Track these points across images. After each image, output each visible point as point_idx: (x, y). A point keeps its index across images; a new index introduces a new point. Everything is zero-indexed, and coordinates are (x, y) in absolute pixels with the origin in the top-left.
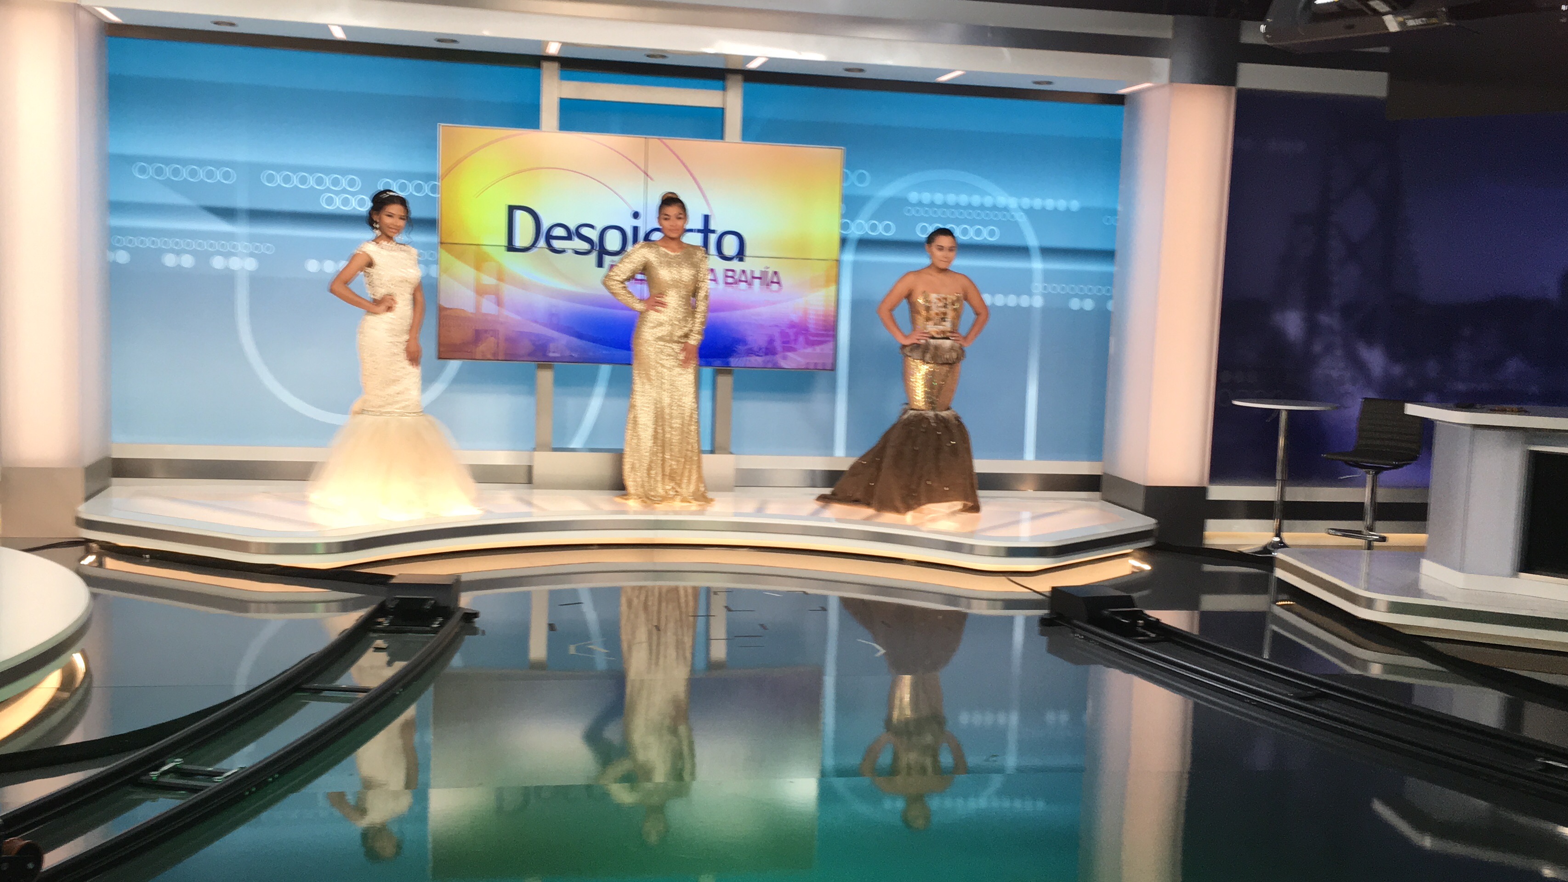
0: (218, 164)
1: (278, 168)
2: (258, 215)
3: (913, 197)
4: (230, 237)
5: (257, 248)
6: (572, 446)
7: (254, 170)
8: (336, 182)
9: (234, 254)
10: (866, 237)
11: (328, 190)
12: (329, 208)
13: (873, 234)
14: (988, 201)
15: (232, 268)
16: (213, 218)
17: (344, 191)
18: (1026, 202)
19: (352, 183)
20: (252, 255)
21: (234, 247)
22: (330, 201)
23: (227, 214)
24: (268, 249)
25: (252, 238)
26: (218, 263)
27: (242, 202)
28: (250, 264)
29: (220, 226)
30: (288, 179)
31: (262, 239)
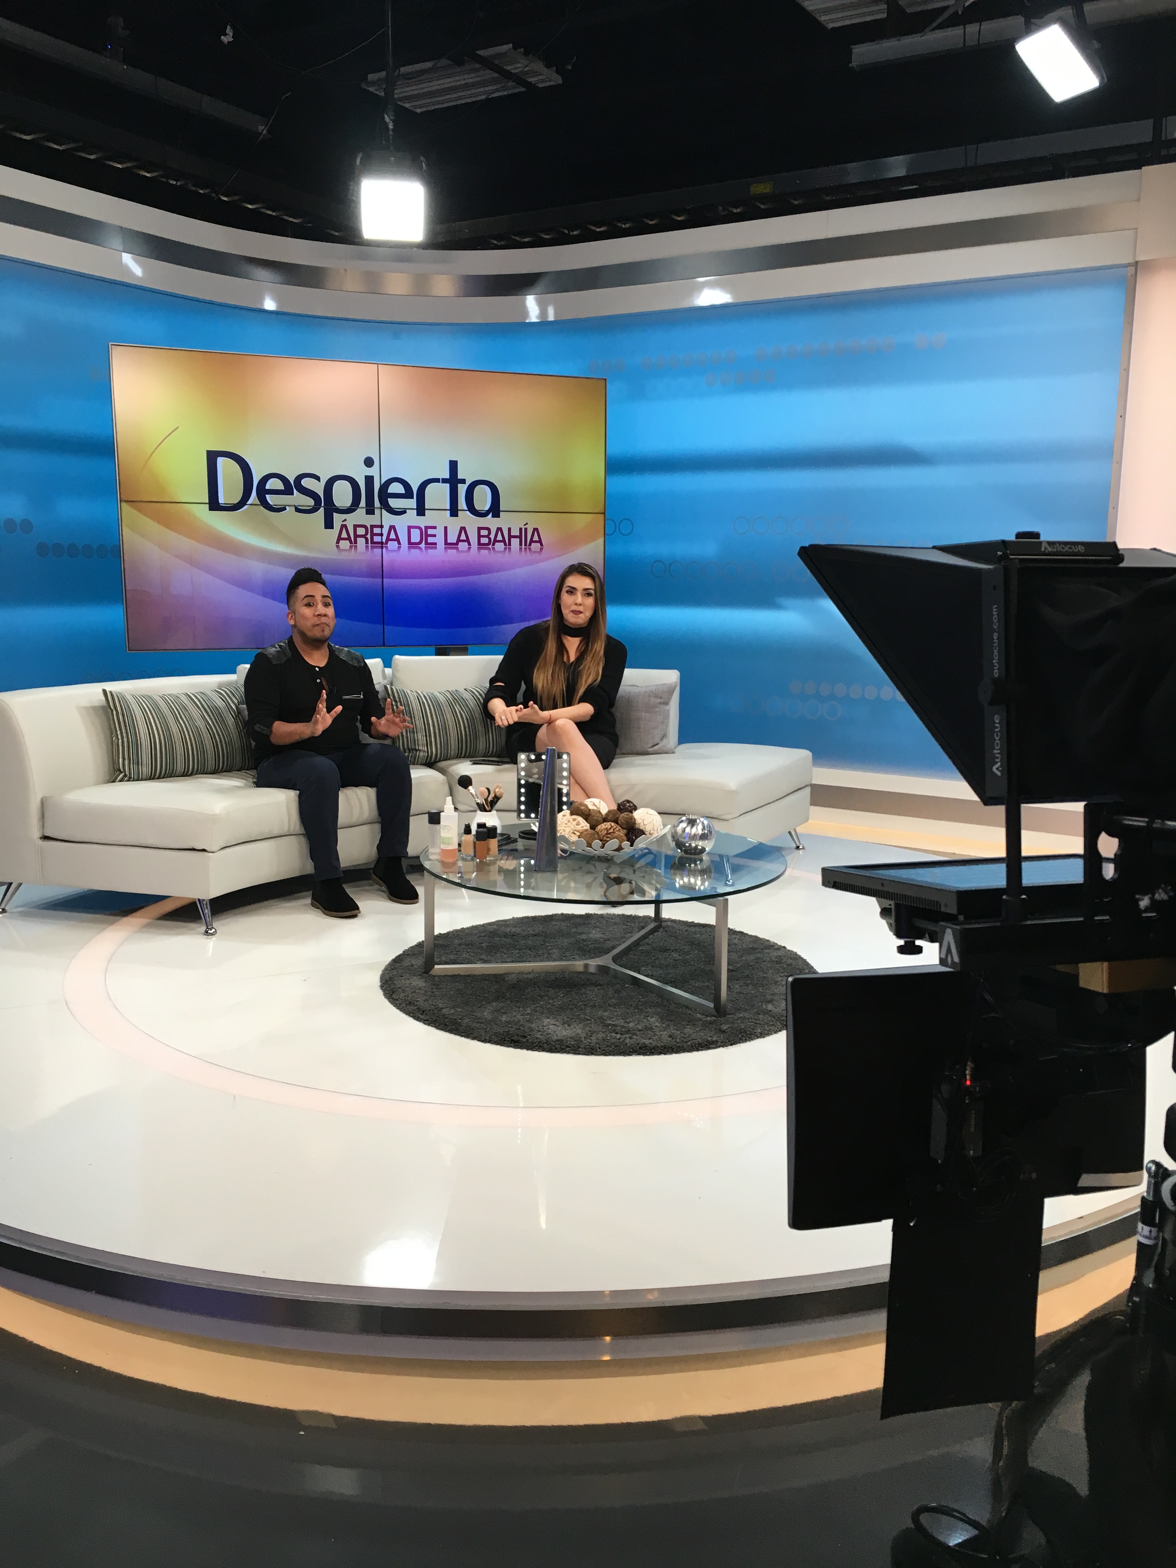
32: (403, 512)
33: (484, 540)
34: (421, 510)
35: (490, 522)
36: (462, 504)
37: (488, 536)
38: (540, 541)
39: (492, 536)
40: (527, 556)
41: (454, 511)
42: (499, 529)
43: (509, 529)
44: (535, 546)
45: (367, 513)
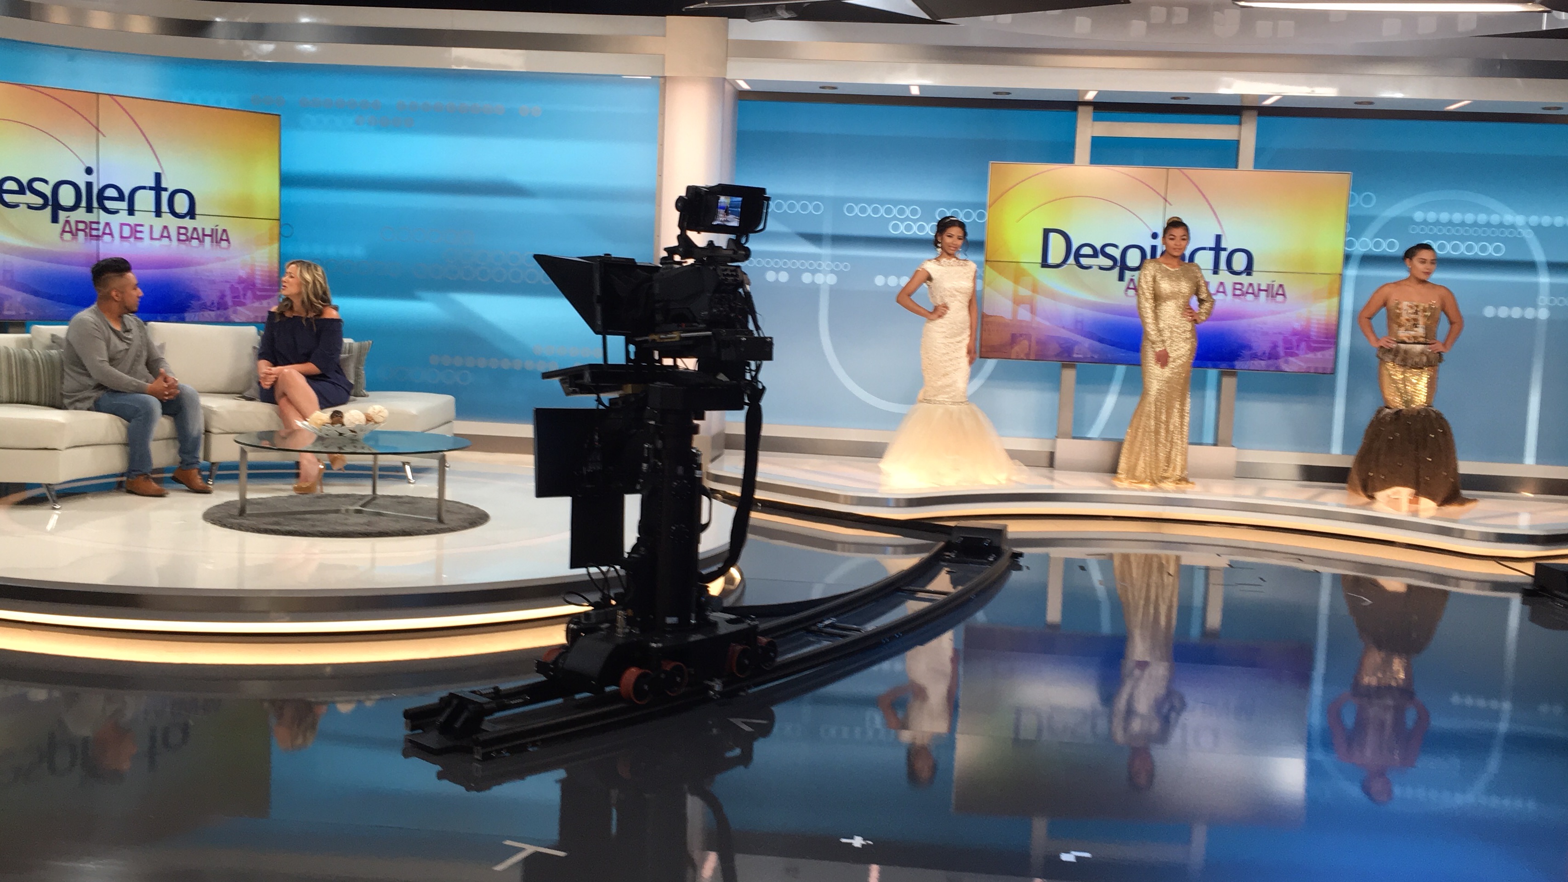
0: (811, 199)
1: (857, 201)
2: (839, 240)
3: (1418, 216)
4: (817, 257)
5: (837, 266)
6: (1089, 436)
7: (837, 203)
8: (902, 211)
9: (820, 271)
10: (1370, 253)
11: (895, 218)
12: (894, 233)
13: (1377, 251)
14: (1495, 219)
15: (817, 282)
16: (804, 242)
17: (907, 219)
18: (1534, 220)
19: (914, 212)
20: (832, 271)
21: (820, 265)
22: (896, 227)
23: (815, 238)
24: (846, 267)
25: (834, 259)
26: (807, 278)
27: (827, 229)
28: (831, 279)
29: (810, 249)
30: (863, 210)
31: (841, 259)
32: (116, 212)
33: (183, 237)
34: (131, 211)
35: (187, 222)
36: (165, 207)
37: (186, 234)
38: (227, 240)
39: (189, 234)
40: (217, 251)
41: (158, 213)
42: (195, 229)
43: (203, 230)
44: (224, 244)
45: (88, 212)
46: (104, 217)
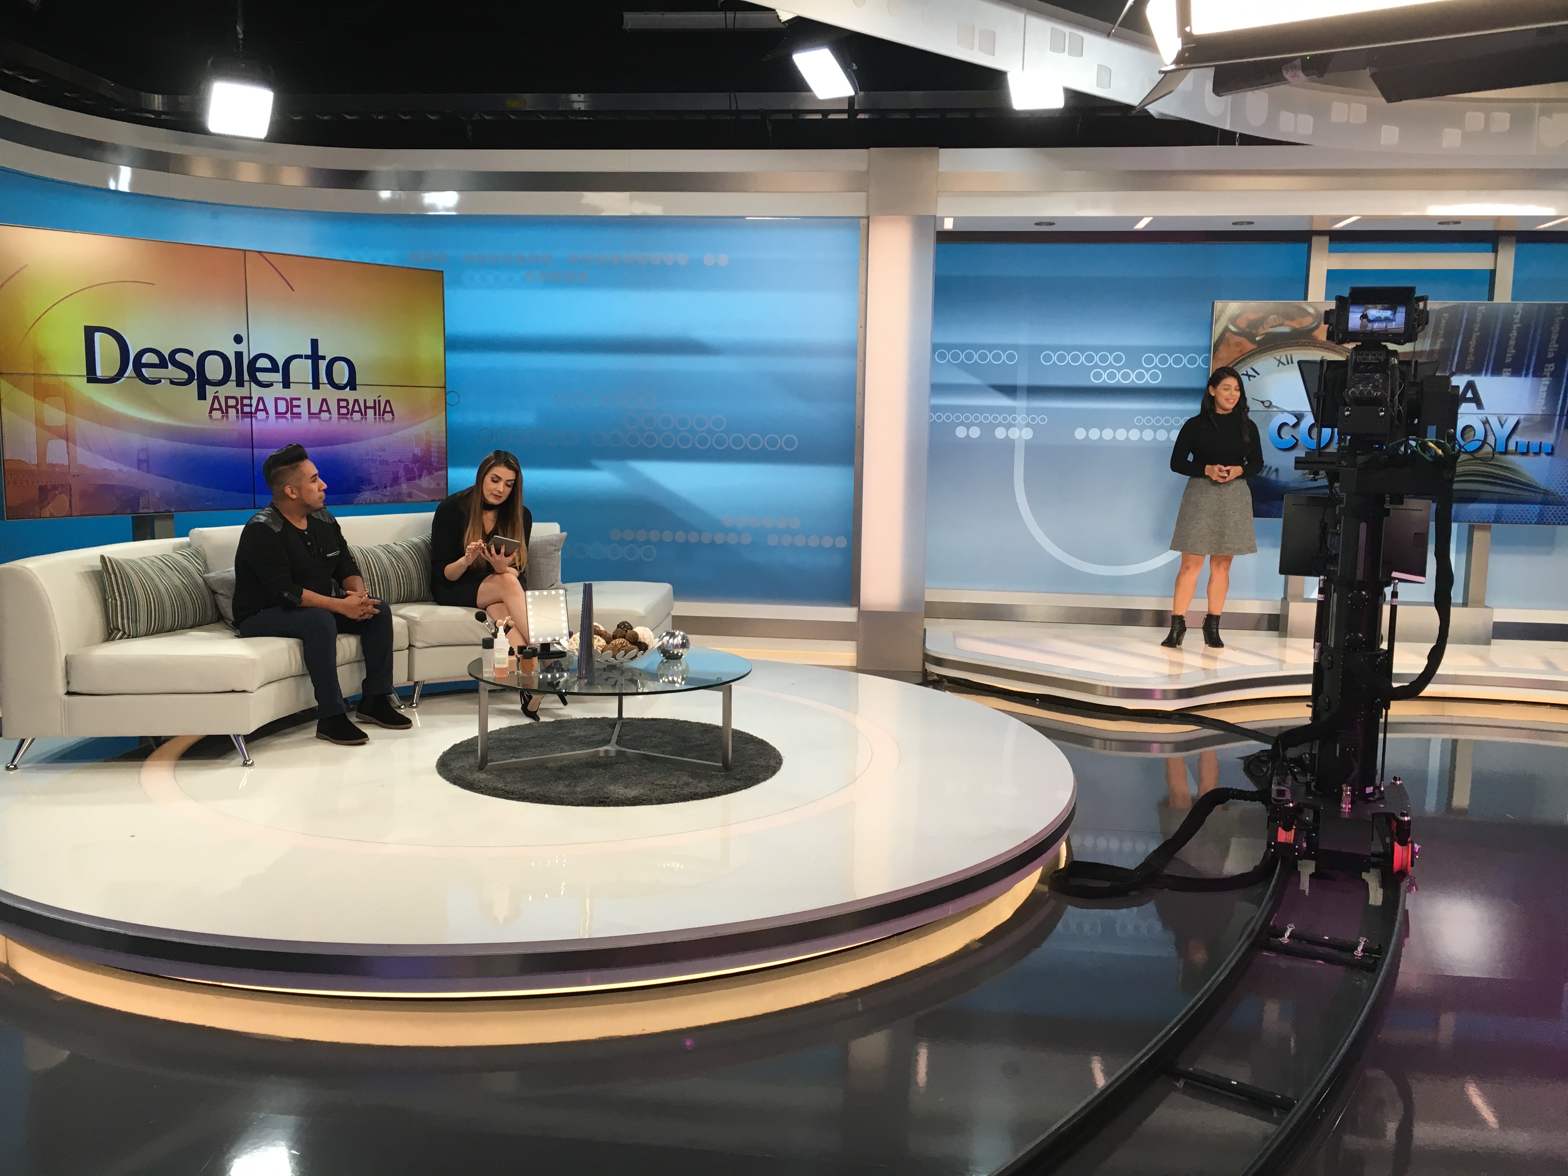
0: (1004, 348)
1: (1055, 349)
2: (1035, 391)
4: (1012, 410)
5: (1033, 419)
7: (1034, 351)
8: (1104, 359)
9: (1014, 426)
11: (1096, 366)
12: (1096, 382)
15: (1012, 438)
16: (997, 394)
17: (1111, 366)
19: (1118, 359)
20: (1028, 425)
21: (1014, 419)
22: (1098, 376)
23: (1009, 390)
24: (1043, 420)
25: (1029, 411)
26: (1000, 433)
27: (1022, 380)
28: (1027, 434)
29: (1004, 401)
30: (1061, 358)
31: (1039, 411)
32: (270, 385)
33: (343, 411)
34: (286, 384)
35: (347, 393)
36: (323, 378)
37: (346, 407)
38: (392, 412)
39: (350, 407)
40: (381, 426)
41: (316, 385)
42: (356, 401)
43: (365, 401)
44: (388, 416)
45: (238, 385)
46: (257, 392)
